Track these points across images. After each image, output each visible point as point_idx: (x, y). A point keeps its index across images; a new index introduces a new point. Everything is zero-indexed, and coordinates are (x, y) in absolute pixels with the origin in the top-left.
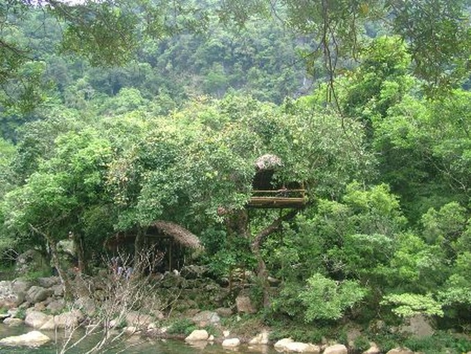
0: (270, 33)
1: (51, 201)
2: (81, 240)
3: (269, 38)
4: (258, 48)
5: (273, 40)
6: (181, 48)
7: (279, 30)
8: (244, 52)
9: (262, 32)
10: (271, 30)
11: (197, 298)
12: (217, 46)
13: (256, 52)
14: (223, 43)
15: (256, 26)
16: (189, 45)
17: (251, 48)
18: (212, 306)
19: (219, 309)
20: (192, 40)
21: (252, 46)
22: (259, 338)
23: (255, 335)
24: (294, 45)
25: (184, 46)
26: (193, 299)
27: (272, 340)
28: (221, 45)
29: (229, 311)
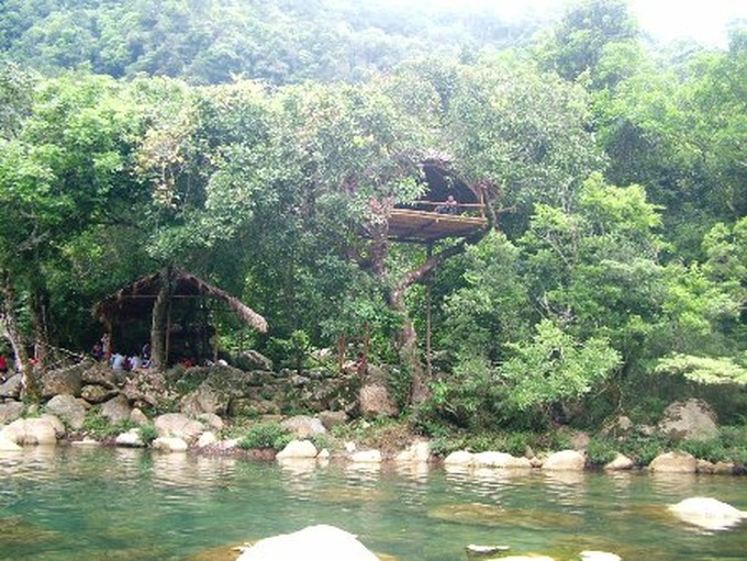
0: (314, 43)
1: (28, 194)
2: (43, 307)
3: (311, 51)
4: (295, 64)
5: (319, 53)
6: (166, 55)
7: (330, 38)
8: (271, 69)
9: (301, 41)
10: (317, 37)
11: (277, 397)
12: (227, 56)
13: (291, 72)
14: (238, 52)
15: (291, 31)
16: (181, 51)
17: (283, 64)
18: (309, 409)
19: (322, 413)
20: (185, 44)
21: (285, 61)
22: (412, 452)
23: (403, 447)
24: (352, 65)
25: (171, 52)
26: (269, 399)
27: (436, 455)
28: (233, 55)
29: (341, 415)
